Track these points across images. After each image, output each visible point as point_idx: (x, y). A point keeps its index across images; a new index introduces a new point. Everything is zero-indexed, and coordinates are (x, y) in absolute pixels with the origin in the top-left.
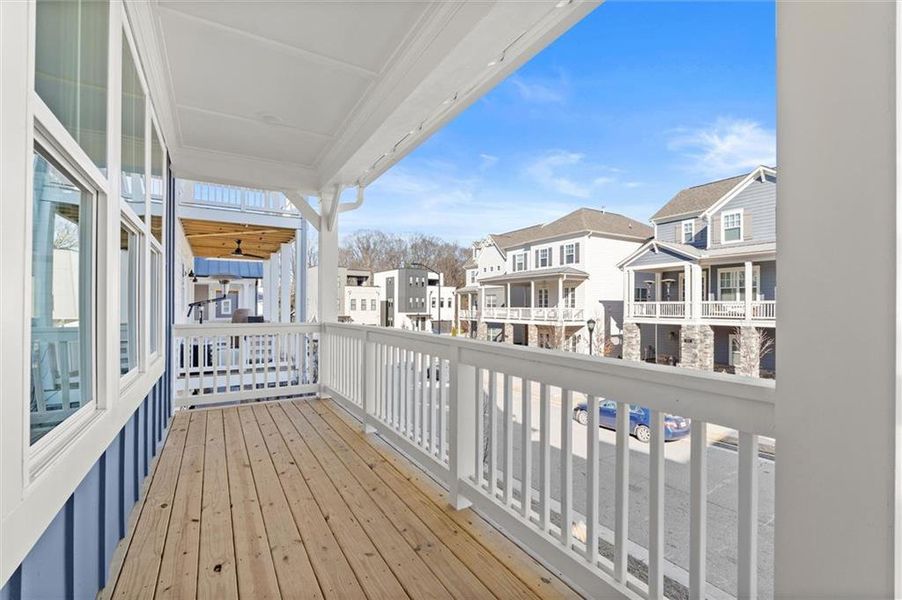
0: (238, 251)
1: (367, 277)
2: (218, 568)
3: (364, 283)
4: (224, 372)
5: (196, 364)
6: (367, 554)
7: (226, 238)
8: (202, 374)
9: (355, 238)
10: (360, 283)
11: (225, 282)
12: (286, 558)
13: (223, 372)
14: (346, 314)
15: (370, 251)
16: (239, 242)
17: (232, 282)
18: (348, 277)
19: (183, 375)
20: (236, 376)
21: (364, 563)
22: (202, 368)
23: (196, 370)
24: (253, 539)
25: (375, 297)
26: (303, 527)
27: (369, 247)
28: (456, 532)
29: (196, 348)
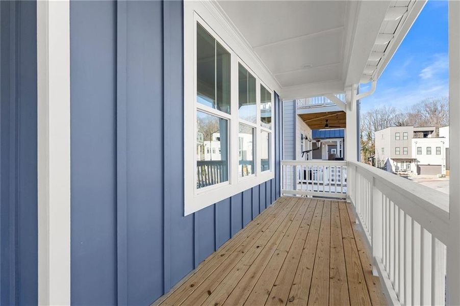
0: (327, 126)
1: (432, 131)
2: (258, 247)
3: (430, 136)
4: (317, 184)
5: (305, 179)
6: (307, 268)
7: (321, 120)
8: (307, 183)
9: (424, 104)
10: (425, 136)
11: (319, 141)
12: (278, 254)
13: (315, 184)
14: (413, 157)
15: (437, 113)
16: (327, 121)
17: (322, 141)
18: (415, 132)
19: (300, 183)
20: (321, 186)
21: (303, 270)
22: (308, 181)
23: (305, 181)
24: (274, 244)
25: (440, 145)
26: (292, 247)
27: (437, 109)
28: (360, 283)
29: (305, 171)
